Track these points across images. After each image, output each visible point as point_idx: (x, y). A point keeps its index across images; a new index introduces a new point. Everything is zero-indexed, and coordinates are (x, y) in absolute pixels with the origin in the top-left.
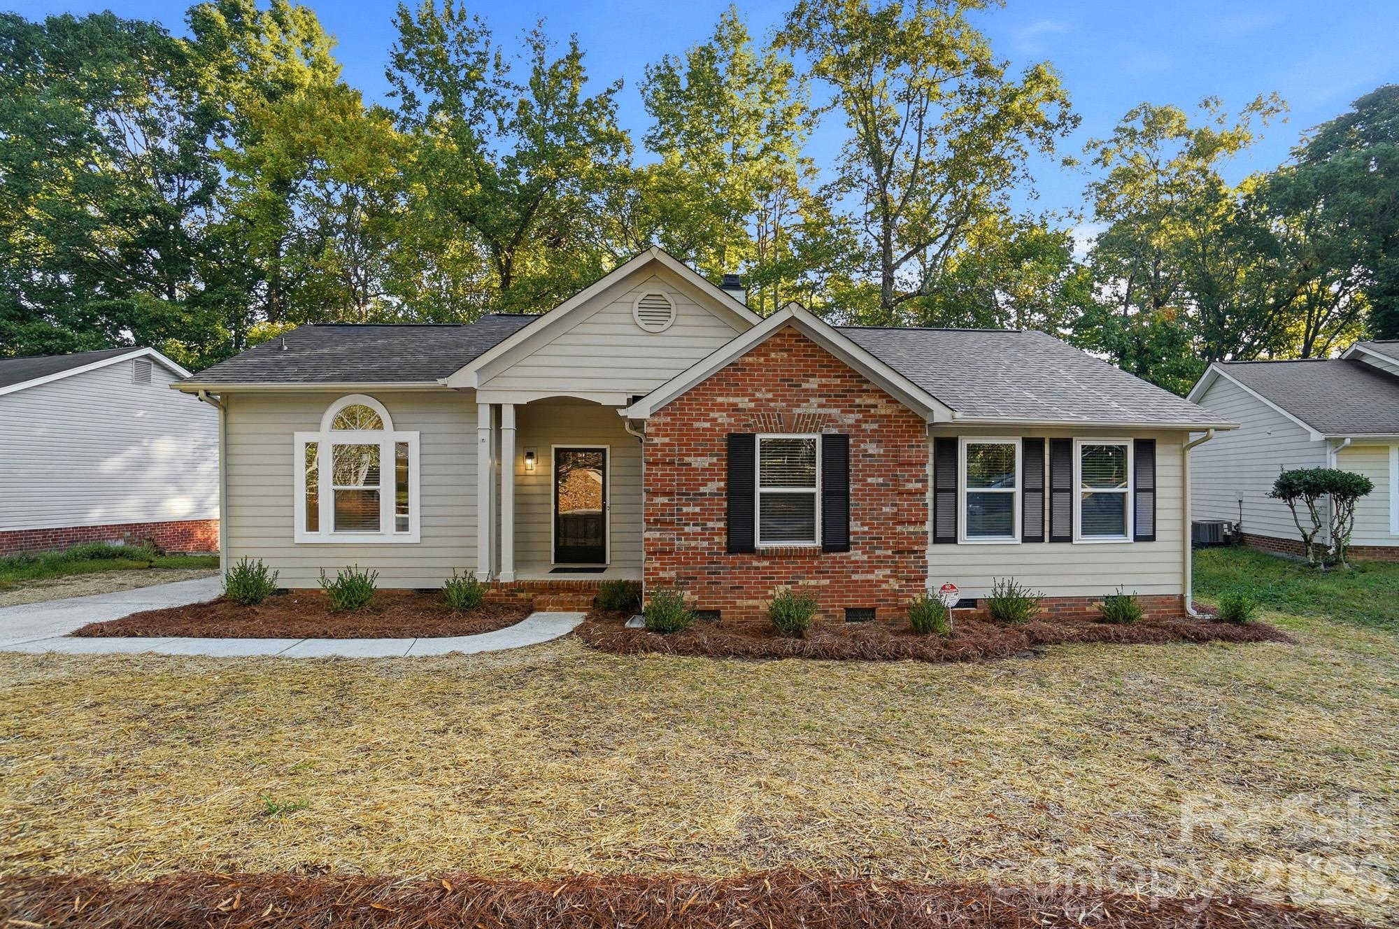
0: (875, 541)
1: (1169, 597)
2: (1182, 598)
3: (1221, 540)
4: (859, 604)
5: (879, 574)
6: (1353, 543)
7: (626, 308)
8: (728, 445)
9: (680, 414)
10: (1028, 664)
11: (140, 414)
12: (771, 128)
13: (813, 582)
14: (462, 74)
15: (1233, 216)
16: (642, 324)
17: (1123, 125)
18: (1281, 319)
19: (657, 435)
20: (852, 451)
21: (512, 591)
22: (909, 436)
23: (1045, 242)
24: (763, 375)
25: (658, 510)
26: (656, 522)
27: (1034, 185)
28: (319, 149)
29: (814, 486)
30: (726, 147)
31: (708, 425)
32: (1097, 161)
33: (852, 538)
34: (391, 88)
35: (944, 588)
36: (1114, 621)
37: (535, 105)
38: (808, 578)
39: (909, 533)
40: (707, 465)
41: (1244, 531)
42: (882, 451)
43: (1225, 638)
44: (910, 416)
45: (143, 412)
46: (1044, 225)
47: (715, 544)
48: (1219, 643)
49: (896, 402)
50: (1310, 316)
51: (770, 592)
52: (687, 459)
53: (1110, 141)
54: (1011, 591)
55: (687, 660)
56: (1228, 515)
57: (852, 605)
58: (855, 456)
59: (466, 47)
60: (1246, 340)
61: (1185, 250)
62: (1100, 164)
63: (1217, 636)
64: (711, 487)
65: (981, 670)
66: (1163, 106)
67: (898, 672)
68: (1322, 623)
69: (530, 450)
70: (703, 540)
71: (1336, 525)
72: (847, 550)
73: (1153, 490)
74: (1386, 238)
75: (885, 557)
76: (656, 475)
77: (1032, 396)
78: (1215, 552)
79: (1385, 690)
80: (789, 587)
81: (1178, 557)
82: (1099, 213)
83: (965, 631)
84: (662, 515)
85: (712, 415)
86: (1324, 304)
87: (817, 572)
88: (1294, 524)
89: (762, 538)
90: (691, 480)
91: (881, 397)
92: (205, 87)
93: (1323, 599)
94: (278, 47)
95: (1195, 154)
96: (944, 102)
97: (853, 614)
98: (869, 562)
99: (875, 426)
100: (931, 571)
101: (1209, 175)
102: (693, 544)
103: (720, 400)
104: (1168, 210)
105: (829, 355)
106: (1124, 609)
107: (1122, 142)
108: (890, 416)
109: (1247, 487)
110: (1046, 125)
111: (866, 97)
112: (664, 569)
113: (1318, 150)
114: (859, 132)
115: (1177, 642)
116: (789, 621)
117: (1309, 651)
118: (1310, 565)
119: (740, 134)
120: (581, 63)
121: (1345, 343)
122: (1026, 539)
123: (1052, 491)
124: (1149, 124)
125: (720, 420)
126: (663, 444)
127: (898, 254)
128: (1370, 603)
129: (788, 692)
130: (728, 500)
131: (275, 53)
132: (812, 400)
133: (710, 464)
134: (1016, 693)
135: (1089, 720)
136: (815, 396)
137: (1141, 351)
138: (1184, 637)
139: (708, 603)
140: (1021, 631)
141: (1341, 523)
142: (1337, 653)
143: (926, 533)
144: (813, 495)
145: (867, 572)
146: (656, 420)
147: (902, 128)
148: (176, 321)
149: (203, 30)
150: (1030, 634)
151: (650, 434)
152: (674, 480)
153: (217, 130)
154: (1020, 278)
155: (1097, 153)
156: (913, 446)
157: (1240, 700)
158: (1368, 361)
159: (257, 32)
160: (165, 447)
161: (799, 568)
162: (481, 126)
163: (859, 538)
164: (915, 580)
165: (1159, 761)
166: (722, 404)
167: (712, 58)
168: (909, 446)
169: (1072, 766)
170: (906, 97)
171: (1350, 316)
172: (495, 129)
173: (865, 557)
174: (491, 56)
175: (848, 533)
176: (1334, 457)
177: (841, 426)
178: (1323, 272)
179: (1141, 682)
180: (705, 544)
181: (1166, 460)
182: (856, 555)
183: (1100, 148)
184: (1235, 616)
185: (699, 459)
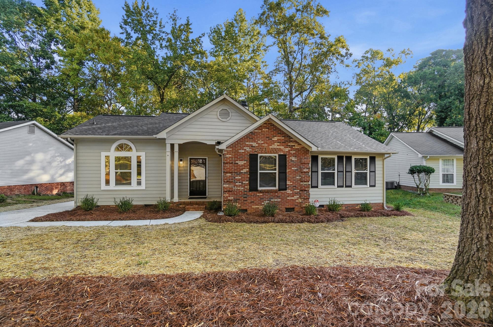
0: (295, 187)
1: (379, 203)
2: (383, 204)
3: (394, 187)
4: (289, 207)
5: (296, 197)
6: (430, 187)
7: (215, 113)
8: (249, 157)
9: (235, 148)
10: (340, 223)
11: (31, 145)
12: (253, 51)
13: (276, 200)
14: (148, 27)
15: (397, 86)
16: (220, 118)
17: (364, 55)
18: (411, 118)
19: (227, 154)
20: (288, 159)
21: (178, 205)
22: (304, 155)
23: (341, 92)
24: (260, 136)
25: (228, 178)
26: (227, 181)
27: (337, 74)
28: (96, 51)
29: (276, 170)
30: (237, 56)
31: (243, 151)
32: (356, 66)
33: (287, 186)
34: (122, 31)
35: (315, 201)
36: (364, 211)
37: (173, 39)
38: (274, 199)
39: (304, 184)
40: (243, 164)
41: (400, 184)
42: (296, 160)
43: (395, 215)
44: (305, 149)
45: (32, 144)
46: (340, 87)
47: (246, 188)
48: (393, 216)
49: (301, 145)
50: (419, 118)
51: (263, 203)
52: (237, 162)
53: (361, 60)
54: (334, 202)
55: (239, 224)
56: (395, 179)
57: (287, 207)
58: (288, 161)
59: (149, 18)
60: (401, 125)
61: (383, 96)
62: (357, 67)
63: (393, 215)
64: (245, 171)
65: (327, 225)
66: (376, 50)
67: (303, 226)
68: (421, 211)
69: (181, 159)
70: (241, 187)
71: (425, 182)
72: (286, 190)
73: (375, 172)
74: (440, 95)
75: (297, 192)
76: (227, 167)
77: (340, 143)
78: (392, 191)
79: (436, 227)
80: (268, 201)
81: (382, 192)
82: (357, 83)
83: (321, 214)
84: (229, 179)
85: (245, 148)
86: (423, 114)
87: (277, 197)
88: (414, 182)
89: (260, 187)
90: (238, 168)
91: (296, 143)
92: (50, 26)
93: (422, 204)
94: (78, 13)
95: (386, 66)
96: (310, 46)
97: (288, 210)
98: (292, 194)
99: (294, 152)
100: (311, 196)
101: (390, 73)
102: (239, 188)
103: (247, 143)
104: (378, 83)
105: (280, 130)
106: (367, 207)
107: (364, 60)
108: (299, 149)
109: (401, 171)
110: (342, 56)
111: (285, 43)
112: (230, 197)
113: (421, 67)
114: (282, 54)
115: (382, 216)
116: (269, 212)
117: (417, 218)
118: (418, 194)
119: (242, 52)
120: (190, 27)
121: (429, 126)
122: (338, 187)
123: (346, 172)
124: (372, 55)
125: (247, 150)
126: (230, 157)
127: (294, 95)
128: (434, 205)
129: (273, 231)
130: (249, 175)
131: (78, 16)
132: (275, 144)
133: (244, 164)
134: (338, 230)
135: (359, 237)
136: (276, 142)
137: (370, 128)
138: (384, 215)
139: (243, 207)
140: (338, 214)
141: (427, 181)
142: (424, 218)
143: (309, 185)
144: (275, 173)
145: (292, 197)
146: (227, 149)
147: (296, 54)
148: (41, 111)
149: (49, 5)
150: (340, 215)
151: (225, 154)
152: (233, 168)
153: (55, 42)
154: (333, 104)
155: (356, 64)
156: (305, 158)
157: (399, 231)
158: (434, 133)
159: (71, 8)
160: (40, 156)
161: (271, 196)
162: (154, 46)
163: (289, 186)
164: (306, 199)
165: (378, 245)
166: (248, 145)
167: (233, 26)
168: (304, 158)
169: (356, 247)
170: (298, 44)
171: (431, 118)
172: (159, 47)
173: (291, 192)
174: (158, 22)
175: (286, 185)
176: (425, 162)
177: (284, 152)
178: (423, 104)
179: (372, 227)
180: (243, 188)
181: (378, 162)
182: (289, 191)
183: (357, 62)
184: (398, 209)
185: (241, 162)
